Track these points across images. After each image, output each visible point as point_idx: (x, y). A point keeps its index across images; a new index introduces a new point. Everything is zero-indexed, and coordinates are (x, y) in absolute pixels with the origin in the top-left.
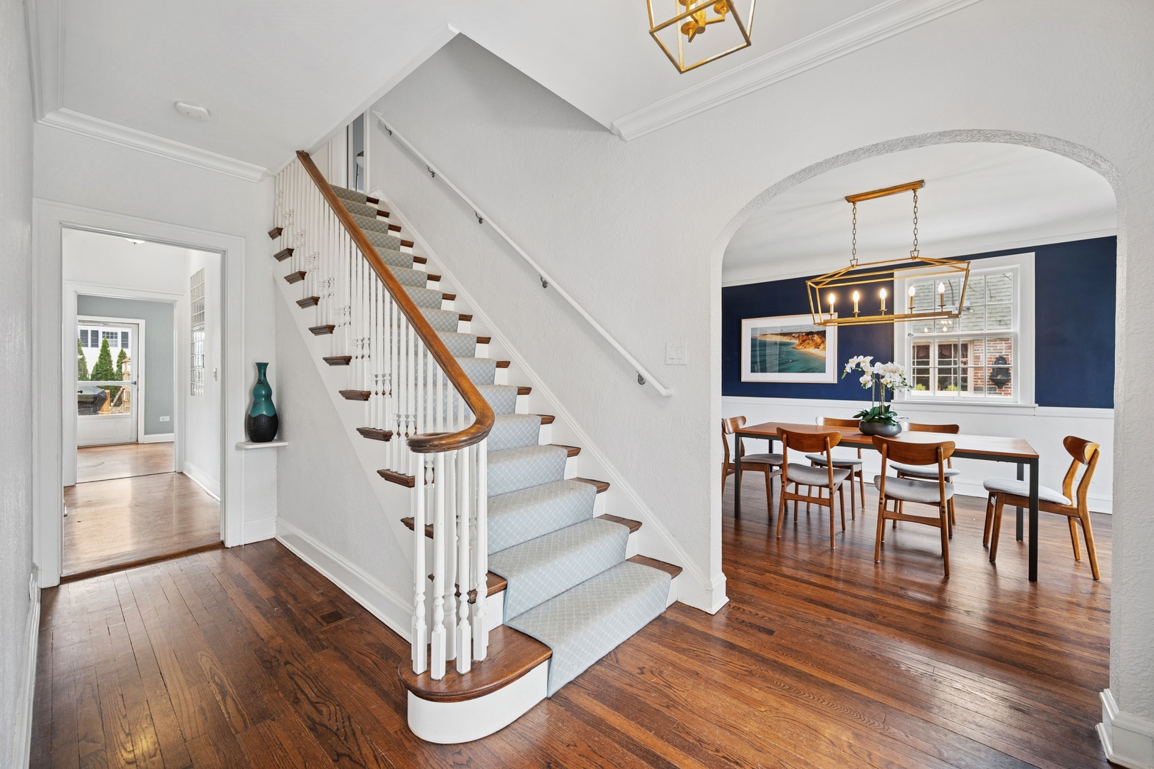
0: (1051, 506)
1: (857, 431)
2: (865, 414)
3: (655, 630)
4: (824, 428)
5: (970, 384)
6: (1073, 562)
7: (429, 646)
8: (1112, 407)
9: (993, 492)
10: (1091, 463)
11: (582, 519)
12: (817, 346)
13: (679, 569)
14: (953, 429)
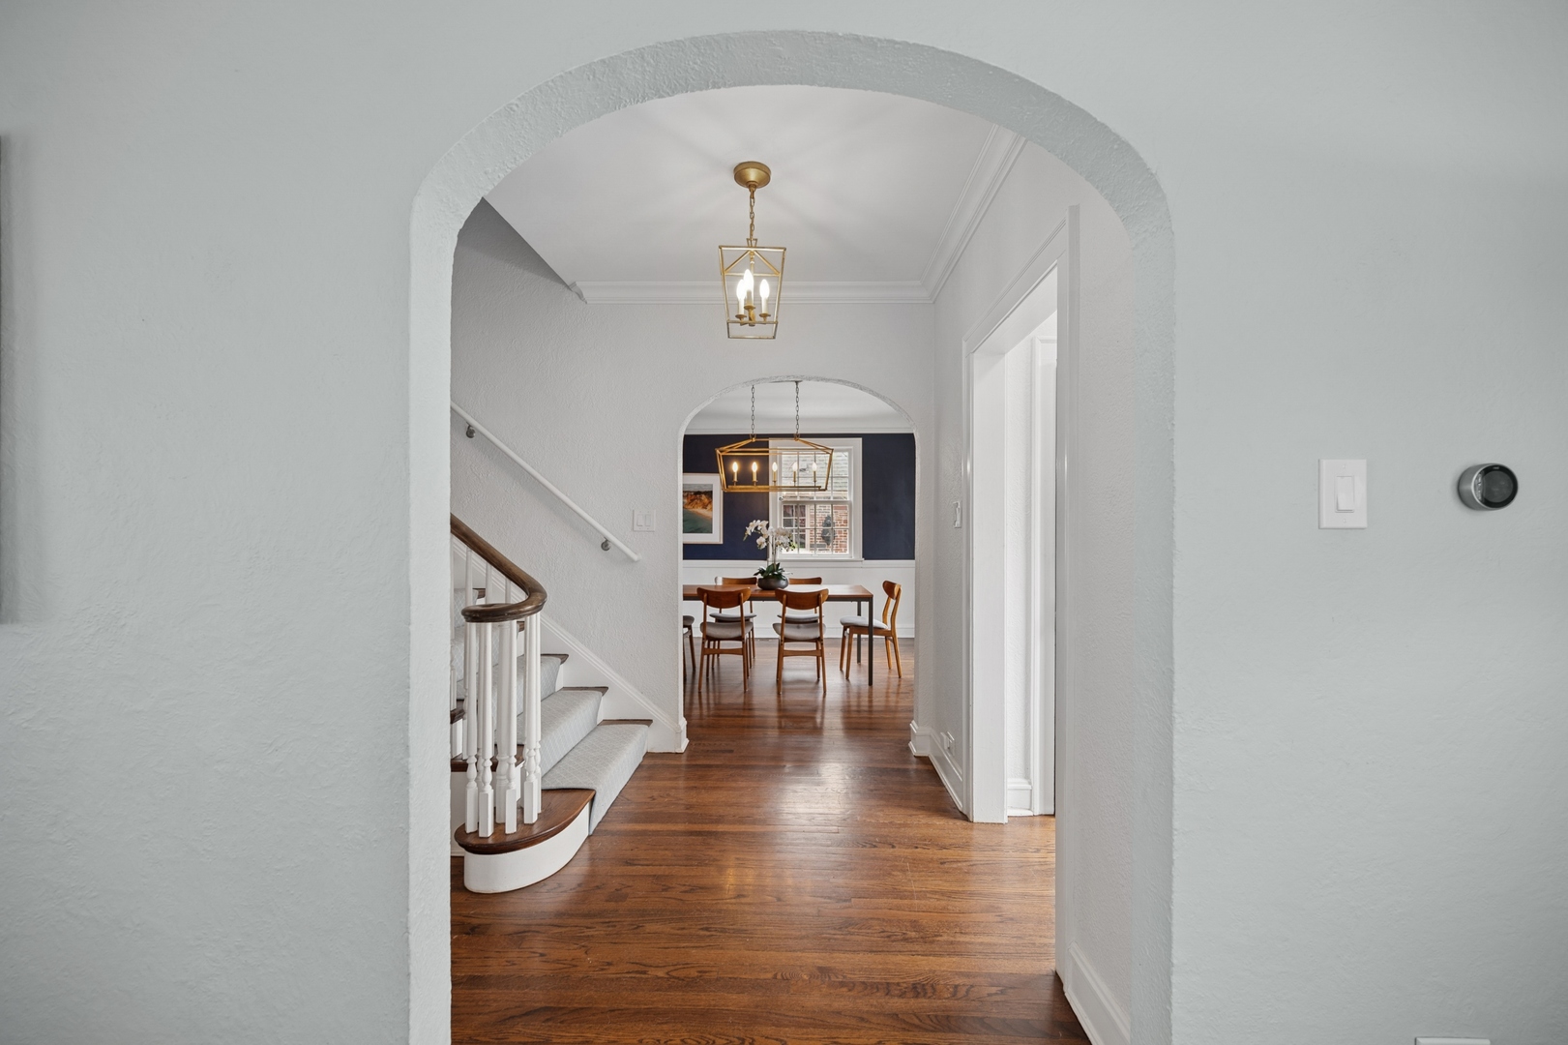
0: (879, 630)
1: (757, 587)
2: (762, 572)
3: (644, 774)
4: (722, 587)
5: (807, 542)
6: (888, 670)
7: (495, 808)
8: (914, 559)
9: (846, 626)
10: (897, 599)
11: (548, 693)
12: (705, 507)
13: (651, 721)
14: (818, 581)
